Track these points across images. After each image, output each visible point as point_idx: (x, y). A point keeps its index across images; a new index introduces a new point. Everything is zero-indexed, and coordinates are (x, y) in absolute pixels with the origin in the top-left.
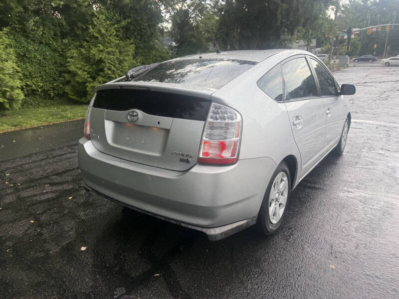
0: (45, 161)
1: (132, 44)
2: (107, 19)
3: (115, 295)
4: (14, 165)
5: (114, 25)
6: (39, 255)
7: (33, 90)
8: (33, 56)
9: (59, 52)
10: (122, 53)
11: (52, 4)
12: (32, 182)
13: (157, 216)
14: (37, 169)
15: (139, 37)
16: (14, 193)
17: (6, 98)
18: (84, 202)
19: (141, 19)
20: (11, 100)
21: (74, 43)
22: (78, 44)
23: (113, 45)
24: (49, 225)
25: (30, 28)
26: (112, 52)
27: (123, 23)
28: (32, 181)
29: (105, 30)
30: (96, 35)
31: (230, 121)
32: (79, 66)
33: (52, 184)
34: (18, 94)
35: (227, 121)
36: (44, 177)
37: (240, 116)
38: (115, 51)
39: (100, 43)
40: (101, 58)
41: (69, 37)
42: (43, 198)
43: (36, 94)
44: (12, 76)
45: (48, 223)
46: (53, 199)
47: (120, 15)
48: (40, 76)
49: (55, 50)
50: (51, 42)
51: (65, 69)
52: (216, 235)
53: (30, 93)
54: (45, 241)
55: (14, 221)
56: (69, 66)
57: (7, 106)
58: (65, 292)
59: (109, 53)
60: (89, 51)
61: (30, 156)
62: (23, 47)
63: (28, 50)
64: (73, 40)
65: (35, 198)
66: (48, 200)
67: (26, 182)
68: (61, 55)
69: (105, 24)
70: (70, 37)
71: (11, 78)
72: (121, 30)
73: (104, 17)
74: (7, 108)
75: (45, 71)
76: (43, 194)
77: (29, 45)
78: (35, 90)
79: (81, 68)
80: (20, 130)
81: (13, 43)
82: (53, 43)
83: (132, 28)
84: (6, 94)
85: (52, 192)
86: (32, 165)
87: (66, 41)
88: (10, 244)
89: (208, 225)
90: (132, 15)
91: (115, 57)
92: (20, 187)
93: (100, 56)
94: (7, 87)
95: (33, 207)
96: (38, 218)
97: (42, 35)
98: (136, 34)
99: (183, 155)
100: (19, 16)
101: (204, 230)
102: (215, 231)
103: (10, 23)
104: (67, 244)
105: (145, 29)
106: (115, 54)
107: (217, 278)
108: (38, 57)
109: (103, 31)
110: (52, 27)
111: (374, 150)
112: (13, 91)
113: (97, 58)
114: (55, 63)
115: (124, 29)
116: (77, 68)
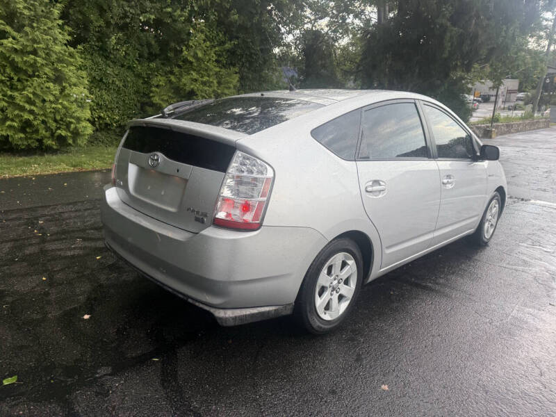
0: (89, 211)
1: (236, 73)
2: (207, 39)
3: (98, 373)
4: (53, 212)
5: (215, 47)
6: (35, 316)
7: (107, 125)
8: (111, 81)
9: (144, 78)
10: (222, 84)
11: (141, 18)
12: (64, 235)
13: (165, 287)
14: (76, 220)
15: (248, 65)
16: (39, 244)
17: (70, 132)
18: (113, 265)
19: (251, 42)
20: (76, 134)
21: (163, 68)
22: (168, 69)
23: (211, 73)
24: (61, 285)
25: (112, 47)
26: (208, 81)
27: (227, 45)
28: (64, 232)
29: (201, 53)
30: (190, 59)
31: (260, 176)
32: (166, 98)
33: (84, 239)
34: (85, 127)
35: (255, 175)
36: (80, 231)
37: (272, 170)
38: (212, 82)
39: (194, 70)
40: (193, 89)
41: (158, 60)
42: (69, 253)
43: (109, 129)
44: (81, 105)
45: (61, 282)
46: (79, 256)
47: (225, 34)
48: (117, 107)
49: (139, 76)
50: (135, 66)
51: (148, 100)
52: (226, 318)
53: (103, 127)
54: (49, 303)
55: (25, 275)
56: (154, 96)
57: (70, 141)
58: (45, 361)
59: (204, 83)
60: (180, 80)
61: (75, 203)
62: (100, 69)
63: (106, 75)
64: (163, 64)
65: (59, 253)
66: (73, 257)
67: (57, 233)
68: (145, 82)
69: (204, 46)
70: (160, 60)
71: (79, 106)
72: (224, 53)
73: (203, 37)
74: (70, 144)
75: (124, 101)
76: (70, 249)
77: (108, 67)
78: (109, 125)
79: (167, 101)
80: (79, 173)
81: (89, 63)
82: (137, 67)
83: (239, 51)
84: (70, 127)
85: (81, 248)
86: (73, 215)
87: (153, 65)
88: (9, 299)
89: (216, 305)
90: (241, 35)
91: (211, 90)
92: (49, 238)
93: (192, 87)
94: (73, 118)
95: (53, 262)
96: (53, 276)
97: (124, 57)
98: (244, 60)
99: (198, 212)
100: (98, 32)
101: (212, 310)
102: (225, 314)
103: (89, 39)
104: (71, 309)
105: (256, 55)
106: (212, 85)
107: (226, 375)
108: (117, 83)
109: (200, 55)
110: (137, 46)
111: (540, 246)
112: (79, 123)
113: (188, 89)
114: (137, 92)
115: (229, 53)
116: (162, 100)
